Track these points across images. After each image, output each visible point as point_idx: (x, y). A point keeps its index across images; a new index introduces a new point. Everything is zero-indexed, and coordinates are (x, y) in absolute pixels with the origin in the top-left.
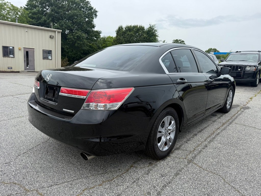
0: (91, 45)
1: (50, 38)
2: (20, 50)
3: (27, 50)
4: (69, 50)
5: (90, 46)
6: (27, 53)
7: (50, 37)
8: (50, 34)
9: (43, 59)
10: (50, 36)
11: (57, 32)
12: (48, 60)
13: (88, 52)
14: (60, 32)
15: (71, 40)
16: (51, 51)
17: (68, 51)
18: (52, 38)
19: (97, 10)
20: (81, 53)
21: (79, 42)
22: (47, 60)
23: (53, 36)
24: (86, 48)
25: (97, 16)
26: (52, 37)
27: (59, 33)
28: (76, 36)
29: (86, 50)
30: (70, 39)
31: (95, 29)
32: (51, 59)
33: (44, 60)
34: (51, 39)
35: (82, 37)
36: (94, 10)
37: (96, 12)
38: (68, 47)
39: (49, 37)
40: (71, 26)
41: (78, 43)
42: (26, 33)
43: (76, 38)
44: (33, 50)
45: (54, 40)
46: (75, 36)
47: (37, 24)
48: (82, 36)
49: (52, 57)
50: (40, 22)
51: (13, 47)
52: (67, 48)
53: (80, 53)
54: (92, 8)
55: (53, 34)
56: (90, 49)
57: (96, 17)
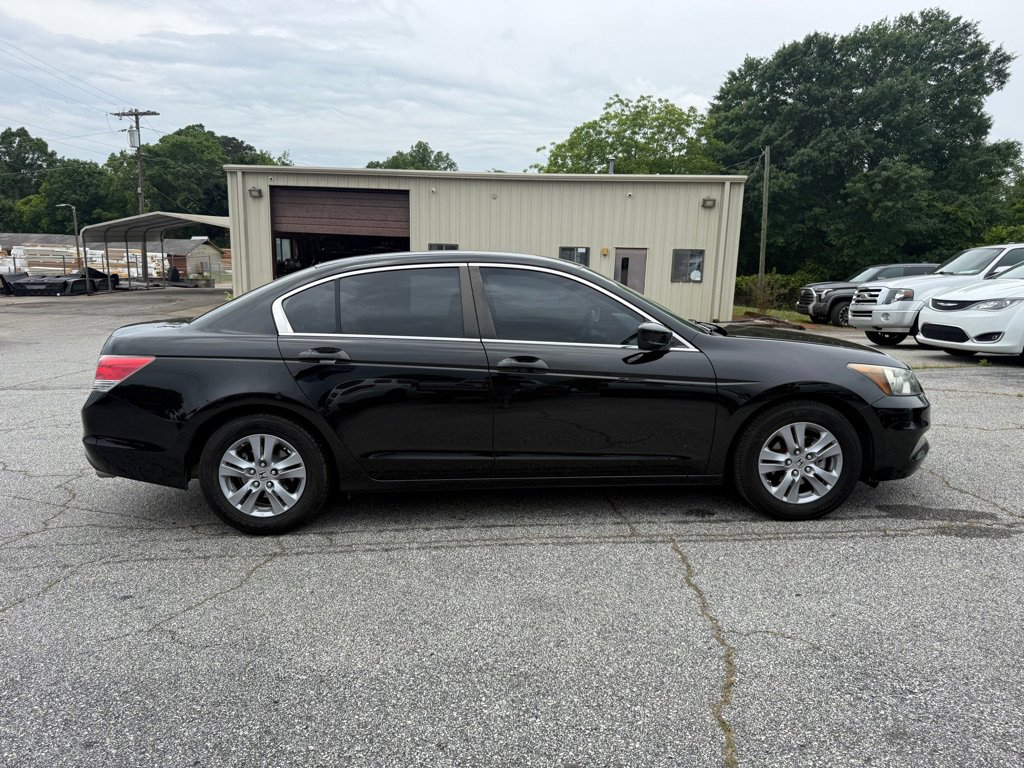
0: (949, 209)
1: (702, 210)
2: (605, 255)
3: (625, 254)
4: (845, 238)
5: (947, 214)
6: (625, 263)
7: (703, 206)
8: (706, 193)
9: (672, 281)
10: (705, 201)
11: (728, 185)
12: (687, 284)
13: (930, 241)
14: (740, 184)
15: (855, 199)
16: (701, 253)
17: (841, 241)
18: (712, 207)
19: (1008, 53)
20: (898, 246)
21: (890, 204)
22: (686, 286)
23: (714, 201)
24: (922, 228)
25: (1010, 78)
26: (709, 203)
27: (737, 187)
28: (879, 182)
29: (920, 233)
30: (855, 193)
31: (992, 138)
32: (699, 279)
33: (676, 284)
34: (708, 210)
35: (905, 181)
36: (995, 53)
37: (1007, 59)
38: (842, 226)
39: (701, 203)
40: (863, 142)
41: (887, 209)
42: (630, 200)
43: (879, 186)
44: (644, 251)
45: (715, 212)
46: (874, 183)
47: (739, 155)
48: (906, 177)
49: (702, 272)
50: (751, 148)
51: (588, 249)
52: (838, 230)
53: (892, 247)
54: (985, 49)
55: (713, 193)
56: (942, 230)
57: (1003, 83)
